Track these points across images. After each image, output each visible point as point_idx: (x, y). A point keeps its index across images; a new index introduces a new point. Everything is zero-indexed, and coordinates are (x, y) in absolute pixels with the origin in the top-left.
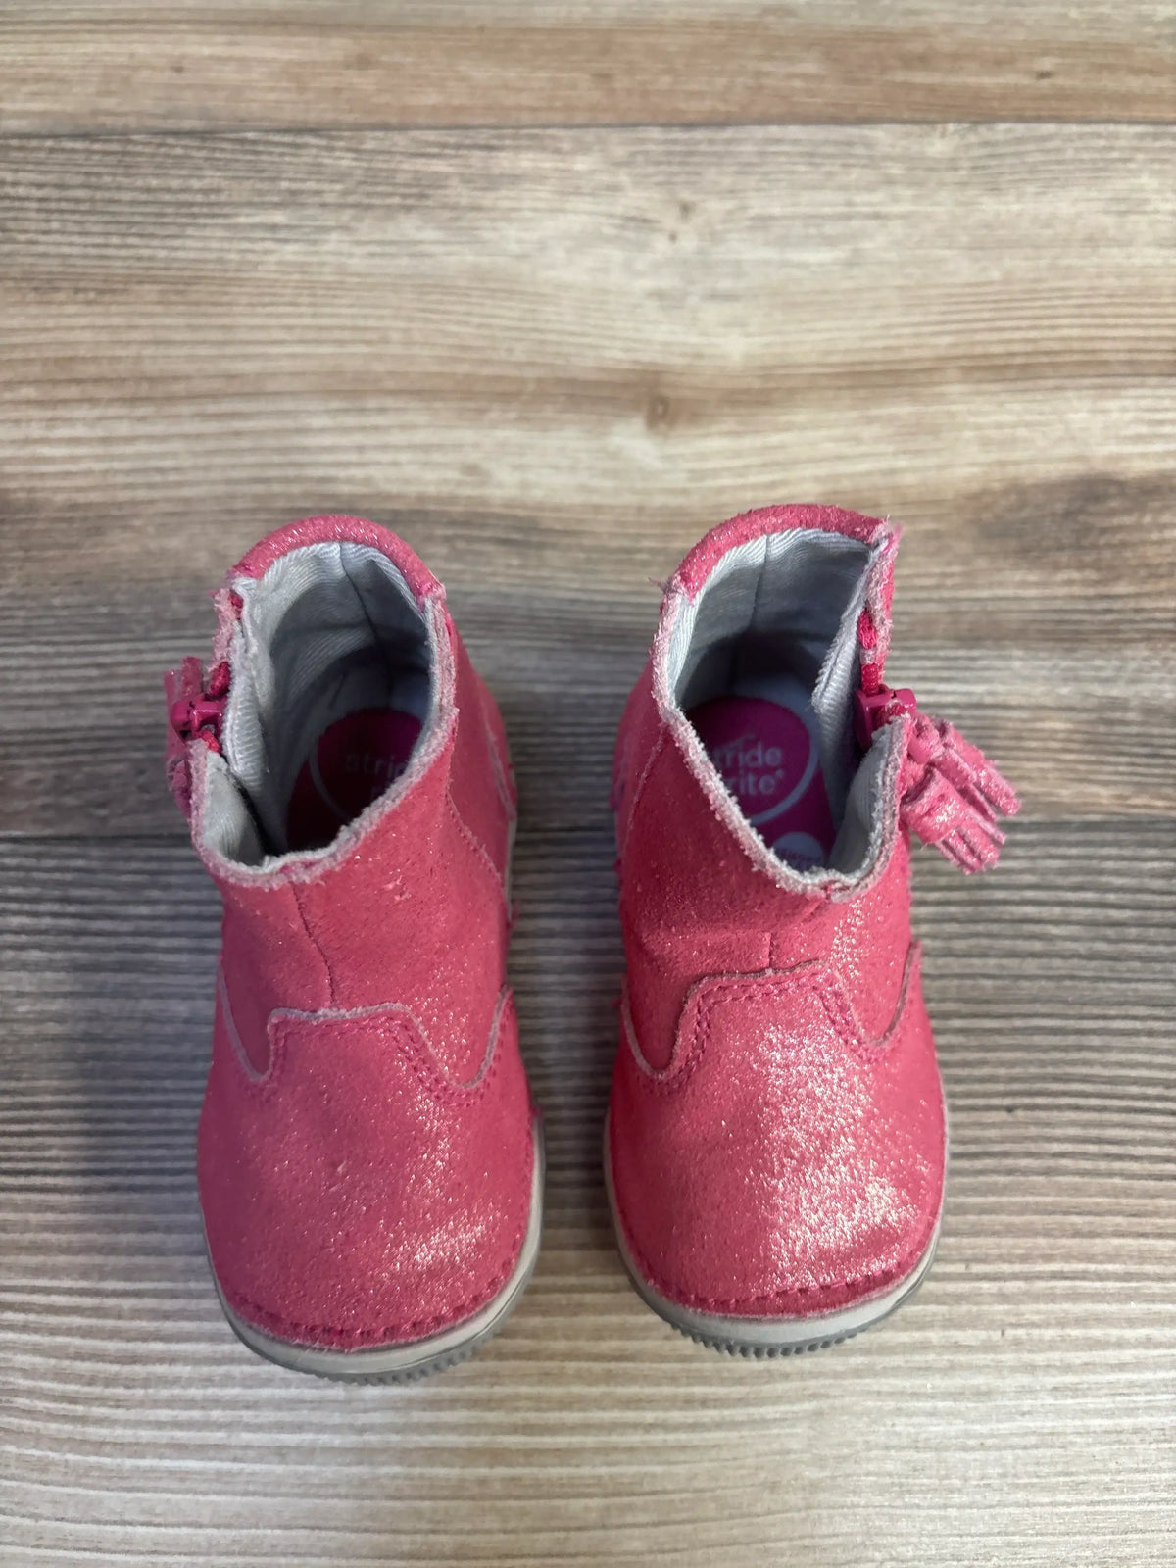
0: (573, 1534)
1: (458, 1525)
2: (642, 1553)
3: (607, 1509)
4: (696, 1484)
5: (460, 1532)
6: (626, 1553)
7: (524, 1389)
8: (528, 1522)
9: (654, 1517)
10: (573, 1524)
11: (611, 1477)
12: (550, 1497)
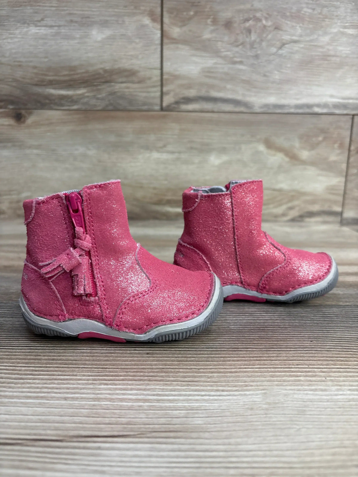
0: (174, 419)
1: (128, 416)
2: (202, 424)
3: (188, 413)
4: (222, 408)
5: (130, 418)
7: (157, 387)
8: (157, 416)
9: (207, 416)
10: (174, 417)
11: (189, 406)
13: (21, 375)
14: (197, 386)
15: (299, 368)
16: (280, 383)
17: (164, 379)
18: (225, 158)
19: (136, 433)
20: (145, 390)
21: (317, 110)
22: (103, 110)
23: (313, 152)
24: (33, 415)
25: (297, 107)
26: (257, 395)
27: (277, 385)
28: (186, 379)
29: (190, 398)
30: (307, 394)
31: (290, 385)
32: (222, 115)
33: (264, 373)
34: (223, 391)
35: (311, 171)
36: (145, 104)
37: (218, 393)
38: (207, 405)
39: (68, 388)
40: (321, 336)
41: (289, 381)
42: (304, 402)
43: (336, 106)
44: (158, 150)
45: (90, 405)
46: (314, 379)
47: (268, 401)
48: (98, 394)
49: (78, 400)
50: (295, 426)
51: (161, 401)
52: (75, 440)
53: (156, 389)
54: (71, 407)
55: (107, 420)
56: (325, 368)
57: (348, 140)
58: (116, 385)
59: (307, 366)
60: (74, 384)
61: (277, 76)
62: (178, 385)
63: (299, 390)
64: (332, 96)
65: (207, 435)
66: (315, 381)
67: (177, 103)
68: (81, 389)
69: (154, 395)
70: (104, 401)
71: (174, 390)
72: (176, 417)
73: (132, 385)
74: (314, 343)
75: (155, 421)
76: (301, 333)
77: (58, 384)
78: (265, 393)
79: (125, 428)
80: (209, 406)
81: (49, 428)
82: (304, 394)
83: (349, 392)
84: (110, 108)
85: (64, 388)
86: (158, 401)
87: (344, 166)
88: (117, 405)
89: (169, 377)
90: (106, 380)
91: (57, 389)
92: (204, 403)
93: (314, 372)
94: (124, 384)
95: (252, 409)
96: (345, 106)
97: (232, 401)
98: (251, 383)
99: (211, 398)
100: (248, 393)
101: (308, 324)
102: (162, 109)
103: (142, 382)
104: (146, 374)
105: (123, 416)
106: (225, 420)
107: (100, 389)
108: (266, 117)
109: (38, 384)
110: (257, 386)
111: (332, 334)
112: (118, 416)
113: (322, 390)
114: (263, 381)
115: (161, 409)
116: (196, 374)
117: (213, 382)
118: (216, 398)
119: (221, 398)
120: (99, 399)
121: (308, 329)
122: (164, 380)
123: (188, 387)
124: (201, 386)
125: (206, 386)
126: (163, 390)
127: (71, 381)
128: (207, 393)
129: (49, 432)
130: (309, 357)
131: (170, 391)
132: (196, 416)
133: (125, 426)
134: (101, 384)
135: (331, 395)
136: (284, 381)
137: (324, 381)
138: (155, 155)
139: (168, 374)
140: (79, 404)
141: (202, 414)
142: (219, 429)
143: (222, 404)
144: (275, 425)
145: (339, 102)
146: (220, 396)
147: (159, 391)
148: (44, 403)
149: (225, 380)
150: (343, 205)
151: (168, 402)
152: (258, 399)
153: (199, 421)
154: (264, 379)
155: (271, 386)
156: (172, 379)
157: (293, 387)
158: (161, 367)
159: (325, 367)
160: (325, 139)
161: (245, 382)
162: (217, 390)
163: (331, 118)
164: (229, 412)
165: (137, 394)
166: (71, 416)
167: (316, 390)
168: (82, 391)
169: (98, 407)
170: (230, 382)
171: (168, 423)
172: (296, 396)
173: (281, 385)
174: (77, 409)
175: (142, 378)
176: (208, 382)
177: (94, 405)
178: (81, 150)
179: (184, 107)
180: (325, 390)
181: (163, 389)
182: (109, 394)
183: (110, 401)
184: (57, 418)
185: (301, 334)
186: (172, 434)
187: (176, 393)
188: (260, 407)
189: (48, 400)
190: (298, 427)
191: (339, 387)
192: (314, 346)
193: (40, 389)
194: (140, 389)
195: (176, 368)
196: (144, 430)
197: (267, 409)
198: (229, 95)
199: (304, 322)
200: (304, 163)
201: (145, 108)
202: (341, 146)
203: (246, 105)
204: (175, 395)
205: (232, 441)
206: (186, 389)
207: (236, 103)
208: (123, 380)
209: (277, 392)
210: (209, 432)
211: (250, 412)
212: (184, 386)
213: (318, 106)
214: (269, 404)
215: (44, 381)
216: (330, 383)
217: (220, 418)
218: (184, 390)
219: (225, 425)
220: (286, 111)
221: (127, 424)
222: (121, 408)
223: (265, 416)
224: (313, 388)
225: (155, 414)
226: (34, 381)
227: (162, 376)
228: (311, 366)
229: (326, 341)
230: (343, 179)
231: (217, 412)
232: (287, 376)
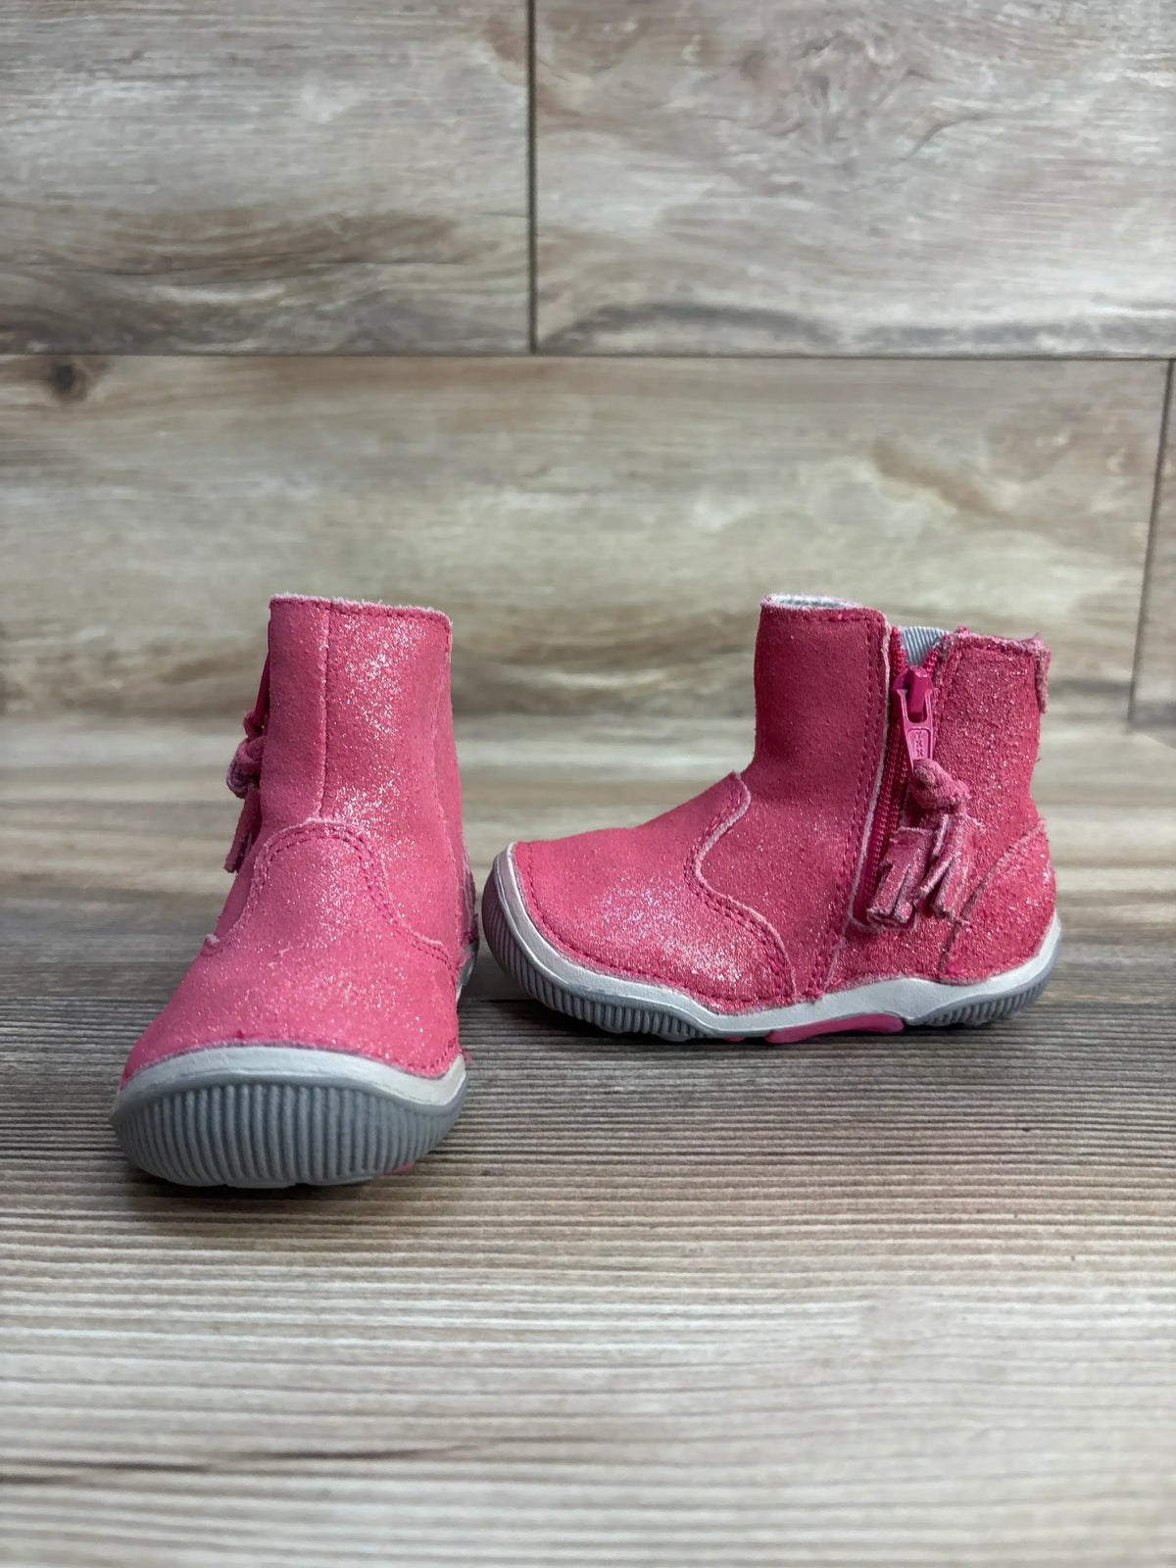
2: (663, 1415)
3: (617, 1376)
4: (728, 1359)
5: (426, 1392)
6: (640, 1415)
7: (517, 1287)
8: (513, 1386)
9: (675, 1385)
11: (621, 1352)
12: (541, 1365)
13: (72, 1247)
14: (647, 1282)
15: (983, 1222)
16: (921, 1273)
17: (540, 1258)
18: (743, 507)
19: (445, 1445)
20: (475, 1296)
21: (1048, 344)
22: (339, 353)
23: (1037, 486)
24: (111, 1383)
25: (983, 334)
26: (844, 1313)
27: (912, 1282)
28: (612, 1260)
29: (624, 1323)
30: (1010, 1312)
31: (955, 1282)
32: (734, 365)
33: (867, 1238)
34: (732, 1300)
35: (1029, 550)
36: (477, 332)
37: (717, 1308)
38: (681, 1347)
39: (225, 1292)
40: (1058, 1110)
41: (950, 1268)
42: (1000, 1338)
43: (1114, 330)
44: (524, 482)
45: (295, 1348)
46: (1034, 1259)
47: (881, 1335)
48: (323, 1310)
49: (260, 1331)
50: (971, 1423)
51: (529, 1336)
52: (248, 1465)
53: (512, 1292)
54: (236, 1354)
55: (351, 1401)
56: (1070, 1223)
57: (1153, 444)
58: (380, 1278)
59: (1011, 1216)
60: (242, 1277)
61: (915, 233)
62: (583, 1280)
63: (984, 1299)
64: (1099, 298)
65: (677, 1452)
66: (1038, 1268)
67: (583, 326)
68: (268, 1293)
69: (506, 1315)
70: (343, 1336)
71: (572, 1298)
72: (577, 1388)
73: (435, 1278)
74: (1035, 1136)
75: (508, 1402)
76: (994, 1103)
77: (193, 1276)
78: (872, 1309)
79: (409, 1427)
80: (686, 1352)
81: (163, 1428)
82: (1001, 1312)
83: (1149, 1306)
84: (364, 345)
85: (211, 1291)
86: (519, 1334)
87: (1141, 530)
88: (384, 1347)
89: (555, 1251)
90: (349, 1264)
91: (189, 1292)
92: (669, 1342)
93: (1036, 1236)
94: (407, 1278)
95: (826, 1363)
96: (1142, 331)
97: (761, 1336)
98: (826, 1275)
99: (694, 1324)
100: (812, 1307)
101: (1017, 1072)
102: (534, 348)
103: (465, 1270)
104: (482, 1242)
105: (403, 1387)
106: (742, 1402)
107: (328, 1295)
108: (879, 369)
109: (128, 1275)
110: (845, 1283)
111: (1095, 1104)
112: (385, 1387)
113: (1060, 1299)
114: (862, 1268)
115: (528, 1361)
116: (642, 1243)
117: (700, 1270)
118: (707, 1323)
119: (724, 1324)
120: (325, 1330)
121: (1015, 1088)
122: (537, 1263)
123: (618, 1286)
124: (662, 1283)
125: (676, 1284)
126: (534, 1297)
127: (236, 1267)
128: (680, 1308)
129: (163, 1440)
130: (1018, 1185)
131: (559, 1302)
132: (644, 1385)
133: (411, 1420)
134: (332, 1277)
135: (1091, 1316)
136: (935, 1267)
137: (1067, 1268)
138: (513, 500)
139: (552, 1243)
140: (260, 1344)
141: (663, 1378)
142: (719, 1432)
143: (728, 1347)
144: (905, 1417)
145: (1124, 318)
146: (721, 1316)
147: (523, 1302)
148: (147, 1341)
149: (739, 1264)
150: (1137, 661)
151: (552, 1338)
152: (847, 1328)
153: (651, 1405)
154: (865, 1259)
155: (892, 1283)
156: (566, 1259)
157: (964, 1289)
158: (529, 1218)
159: (1072, 1217)
160: (1075, 440)
161: (806, 1269)
162: (714, 1299)
163: (1096, 371)
164: (750, 1372)
165: (449, 1312)
166: (235, 1387)
167: (1038, 1298)
168: (271, 1300)
169: (322, 1357)
170: (755, 1271)
171: (550, 1409)
172: (973, 1319)
173: (926, 1282)
174: (253, 1361)
175: (465, 1256)
176: (685, 1270)
177: (308, 1349)
178: (270, 485)
179: (607, 340)
180: (1071, 1299)
181: (536, 1294)
182: (360, 1311)
183: (362, 1336)
184: (189, 1393)
185: (990, 1106)
186: (562, 1449)
187: (578, 1307)
188: (854, 1357)
189: (159, 1331)
190: (979, 1426)
191: (1116, 1290)
192: (1036, 1145)
193: (136, 1293)
194: (460, 1295)
195: (578, 1224)
196: (472, 1433)
197: (876, 1364)
198: (757, 301)
199: (1002, 1062)
200: (1004, 520)
201: (478, 343)
202: (1130, 464)
203: (812, 330)
204: (574, 1316)
205: (761, 1472)
206: (612, 1292)
207: (780, 323)
208: (405, 1263)
209: (911, 1304)
210: (685, 1441)
211: (820, 1374)
212: (606, 1283)
213: (1054, 329)
214: (883, 1345)
215: (147, 1268)
216: (1087, 1275)
217: (722, 1394)
218: (605, 1298)
219: (737, 1418)
220: (945, 349)
221: (415, 1414)
222: (398, 1359)
223: (869, 1386)
224: (1032, 1290)
225: (507, 1379)
226: (116, 1267)
227: (533, 1251)
228: (1024, 1217)
229: (1077, 1129)
230: (1138, 576)
231: (712, 1372)
232: (944, 1251)
